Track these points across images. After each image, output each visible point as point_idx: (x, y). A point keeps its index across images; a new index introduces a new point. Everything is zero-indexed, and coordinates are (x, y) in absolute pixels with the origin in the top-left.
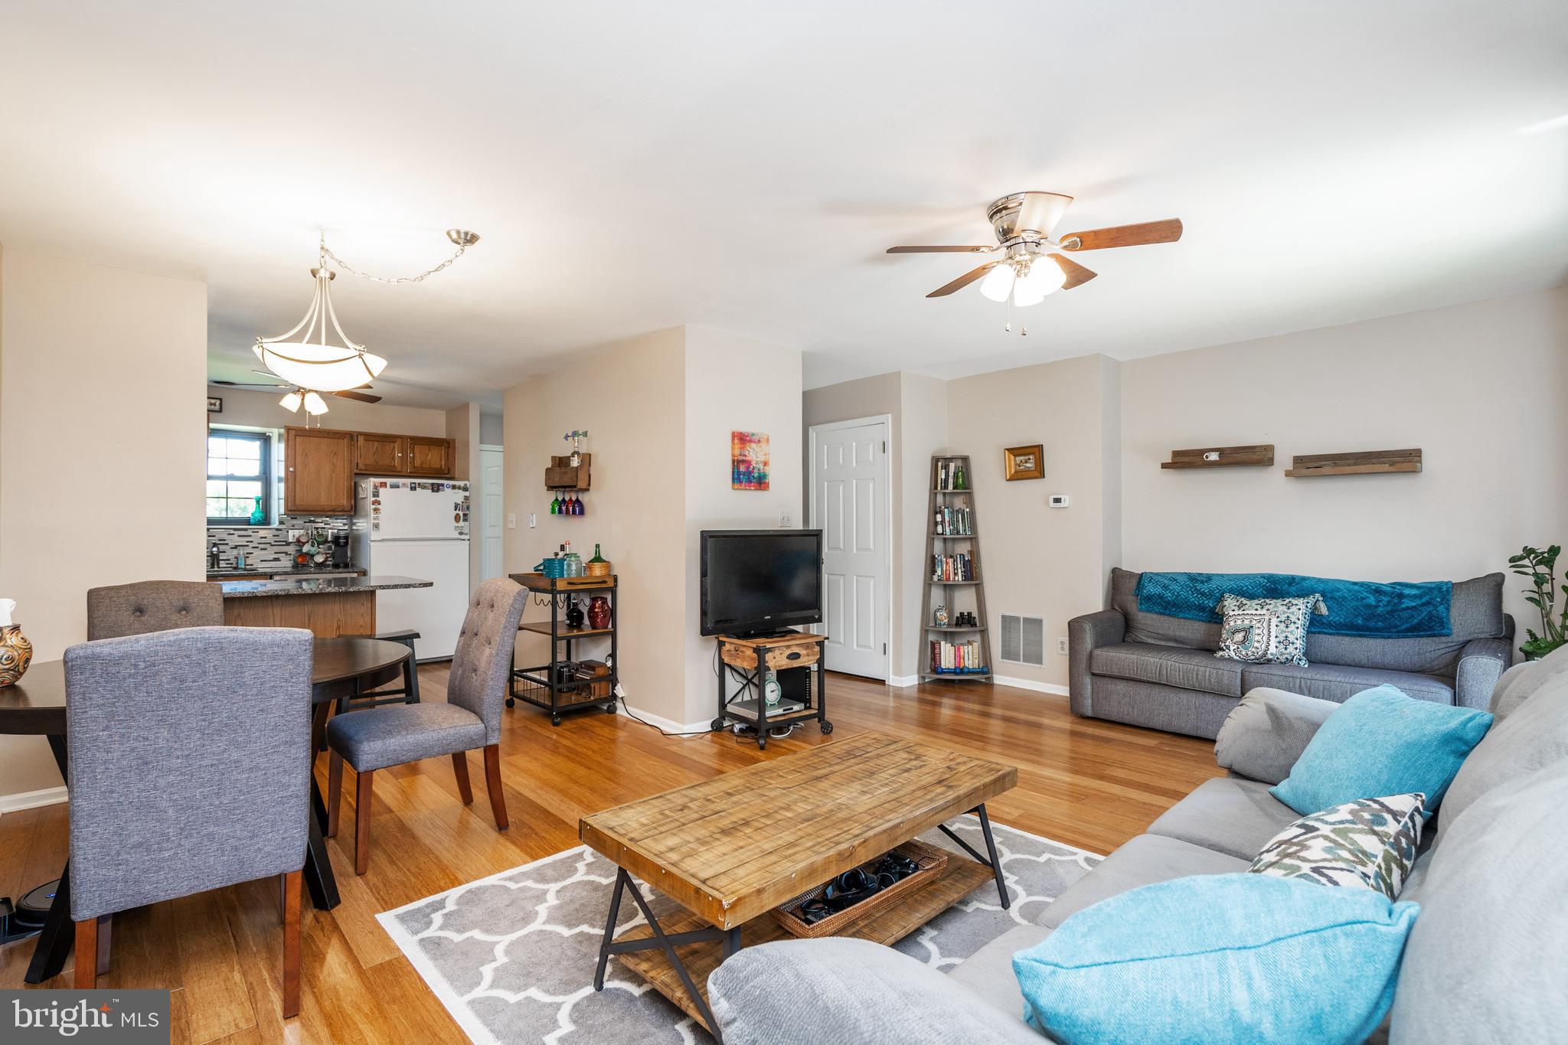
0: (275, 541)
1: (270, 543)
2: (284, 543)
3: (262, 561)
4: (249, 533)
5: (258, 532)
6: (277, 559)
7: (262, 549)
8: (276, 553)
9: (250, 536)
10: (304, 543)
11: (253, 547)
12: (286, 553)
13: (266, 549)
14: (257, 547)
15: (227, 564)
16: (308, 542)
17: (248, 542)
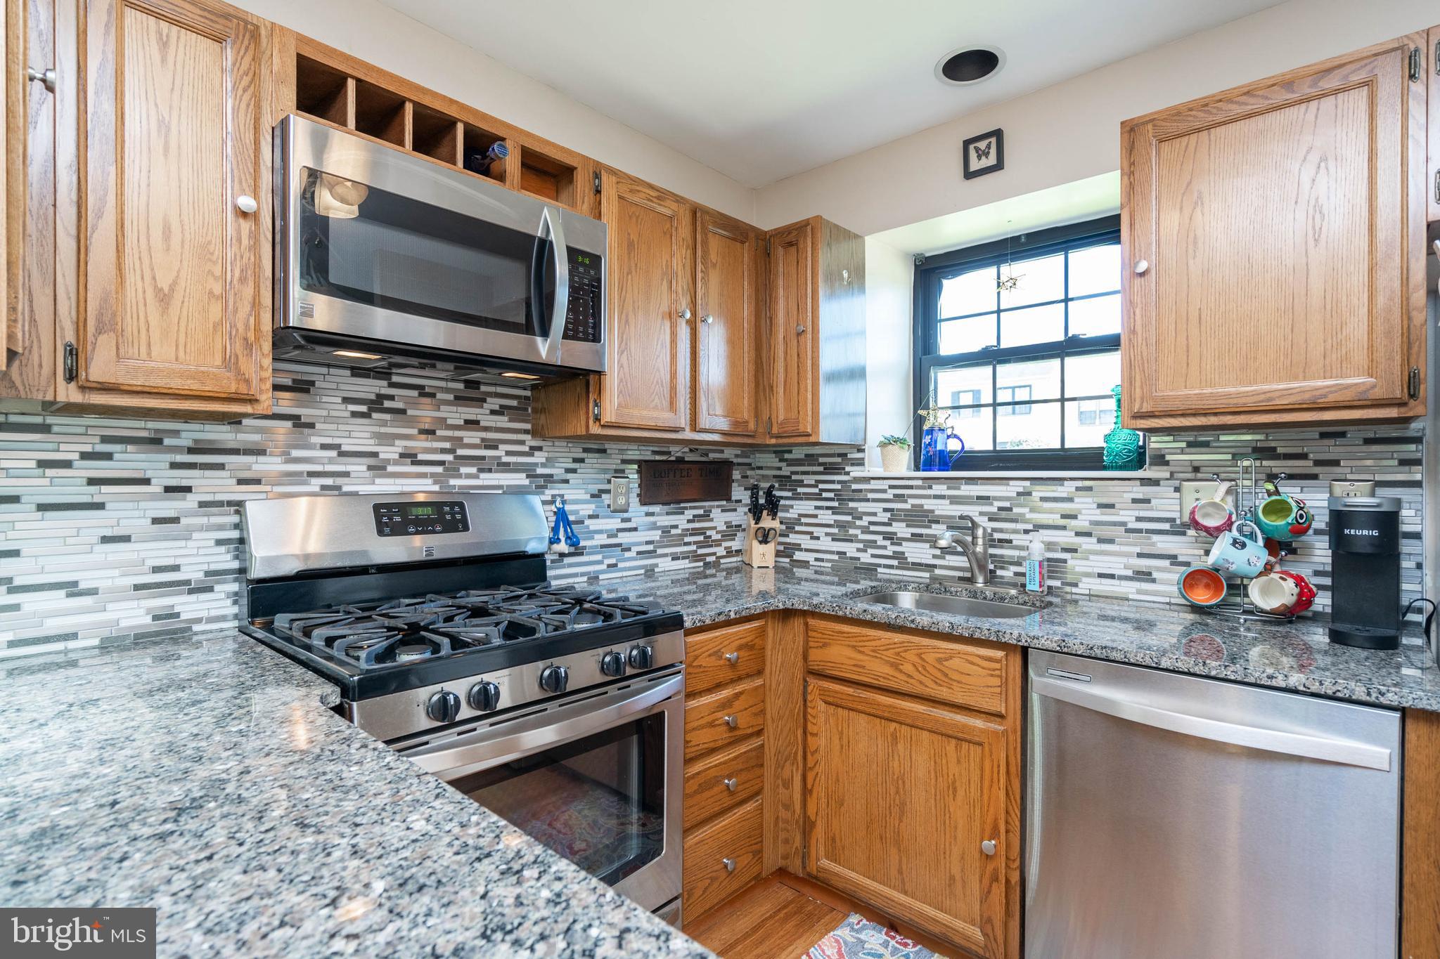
0: (1139, 519)
1: (1124, 524)
2: (1166, 526)
3: (1101, 576)
4: (1068, 488)
5: (1090, 489)
6: (1144, 576)
7: (1100, 541)
8: (1140, 555)
9: (1070, 500)
10: (1214, 533)
11: (1078, 534)
12: (1173, 558)
13: (1111, 541)
14: (1089, 534)
15: (1016, 574)
16: (1228, 525)
17: (1063, 517)
